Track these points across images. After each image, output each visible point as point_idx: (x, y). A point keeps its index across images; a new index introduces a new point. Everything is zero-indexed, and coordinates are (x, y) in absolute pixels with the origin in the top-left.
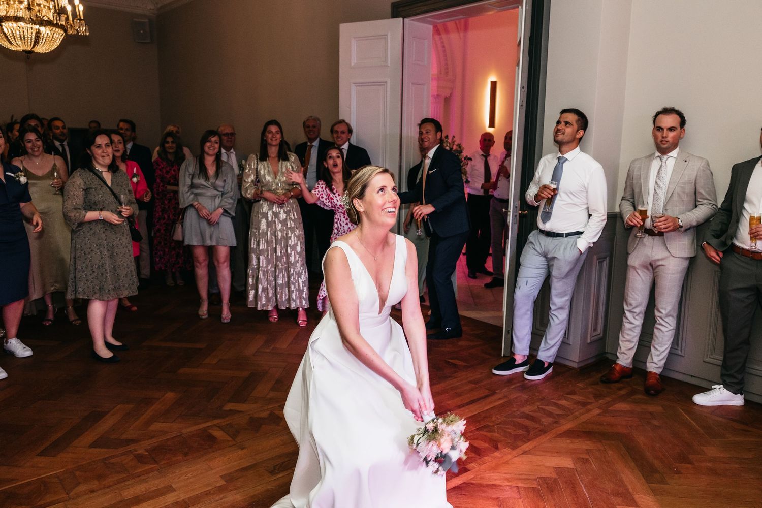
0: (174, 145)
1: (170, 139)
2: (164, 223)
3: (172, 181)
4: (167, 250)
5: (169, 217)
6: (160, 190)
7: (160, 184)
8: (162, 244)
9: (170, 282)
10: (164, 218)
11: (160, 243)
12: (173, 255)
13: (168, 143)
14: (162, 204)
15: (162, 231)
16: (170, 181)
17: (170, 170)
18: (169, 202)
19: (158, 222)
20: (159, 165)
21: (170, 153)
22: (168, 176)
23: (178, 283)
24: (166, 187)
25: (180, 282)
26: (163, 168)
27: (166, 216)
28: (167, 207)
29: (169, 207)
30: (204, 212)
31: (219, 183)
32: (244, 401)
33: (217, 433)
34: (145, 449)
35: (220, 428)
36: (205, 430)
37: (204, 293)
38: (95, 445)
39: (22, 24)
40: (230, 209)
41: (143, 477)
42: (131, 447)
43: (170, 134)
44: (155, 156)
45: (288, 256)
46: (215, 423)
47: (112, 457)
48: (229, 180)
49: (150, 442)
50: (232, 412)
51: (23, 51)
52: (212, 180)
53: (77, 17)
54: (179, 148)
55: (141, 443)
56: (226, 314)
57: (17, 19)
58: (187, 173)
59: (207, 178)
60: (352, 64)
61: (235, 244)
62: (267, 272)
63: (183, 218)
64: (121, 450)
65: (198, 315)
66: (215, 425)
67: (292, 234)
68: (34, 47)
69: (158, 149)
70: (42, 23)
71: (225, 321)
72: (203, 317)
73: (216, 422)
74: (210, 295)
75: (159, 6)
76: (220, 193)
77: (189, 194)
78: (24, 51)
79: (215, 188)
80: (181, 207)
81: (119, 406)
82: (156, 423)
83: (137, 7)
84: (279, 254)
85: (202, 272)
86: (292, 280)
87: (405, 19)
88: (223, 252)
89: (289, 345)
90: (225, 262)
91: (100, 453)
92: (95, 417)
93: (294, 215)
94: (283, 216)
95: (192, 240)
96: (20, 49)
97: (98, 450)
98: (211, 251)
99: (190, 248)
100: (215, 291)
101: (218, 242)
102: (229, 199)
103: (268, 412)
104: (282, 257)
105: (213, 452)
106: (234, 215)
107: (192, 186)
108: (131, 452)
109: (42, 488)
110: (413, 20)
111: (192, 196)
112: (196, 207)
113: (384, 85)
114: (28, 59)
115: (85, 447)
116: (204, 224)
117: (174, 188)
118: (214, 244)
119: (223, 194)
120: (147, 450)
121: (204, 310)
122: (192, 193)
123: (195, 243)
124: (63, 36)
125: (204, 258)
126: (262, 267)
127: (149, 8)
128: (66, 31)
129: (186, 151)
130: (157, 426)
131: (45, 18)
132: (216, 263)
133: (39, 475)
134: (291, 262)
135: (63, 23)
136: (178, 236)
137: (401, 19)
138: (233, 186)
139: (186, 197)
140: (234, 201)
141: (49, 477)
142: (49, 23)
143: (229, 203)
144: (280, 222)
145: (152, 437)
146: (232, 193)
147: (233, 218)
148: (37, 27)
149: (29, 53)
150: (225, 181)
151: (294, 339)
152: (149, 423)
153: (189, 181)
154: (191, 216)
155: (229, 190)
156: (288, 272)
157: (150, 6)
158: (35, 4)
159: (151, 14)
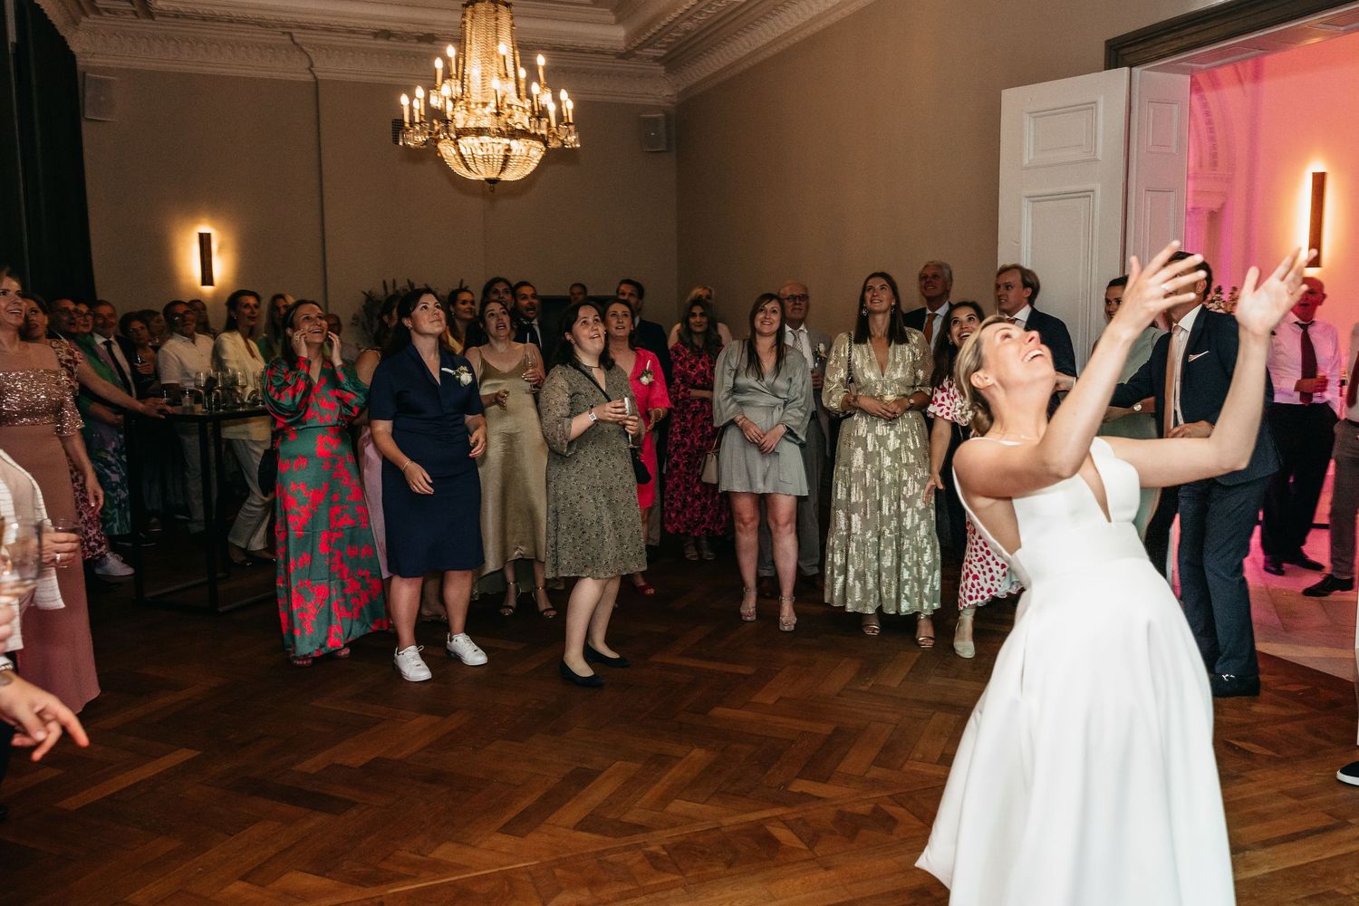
0: (704, 320)
1: (697, 310)
2: (685, 453)
3: (699, 382)
4: (690, 500)
5: (692, 441)
6: (680, 397)
7: (679, 386)
8: (681, 488)
9: (691, 554)
10: (685, 445)
11: (677, 486)
12: (697, 507)
13: (694, 315)
14: (681, 421)
15: (681, 466)
16: (695, 381)
17: (697, 362)
18: (693, 418)
19: (675, 451)
20: (680, 355)
21: (697, 333)
22: (694, 374)
23: (704, 556)
24: (689, 392)
25: (708, 555)
26: (685, 359)
27: (687, 440)
28: (689, 425)
29: (693, 426)
30: (752, 432)
31: (781, 384)
32: (825, 779)
33: (782, 834)
34: (662, 846)
35: (786, 824)
36: (760, 824)
37: (749, 575)
38: (583, 825)
39: (485, 139)
40: (798, 428)
41: (660, 895)
42: (640, 838)
43: (697, 301)
44: (673, 340)
45: (900, 515)
46: (778, 814)
47: (610, 851)
48: (798, 380)
49: (669, 833)
50: (804, 797)
52: (769, 379)
53: (563, 121)
54: (712, 324)
55: (655, 833)
56: (788, 616)
57: (479, 132)
58: (727, 367)
59: (760, 375)
60: (1026, 162)
61: (806, 493)
62: (864, 544)
63: (719, 445)
64: (624, 841)
65: (740, 615)
66: (776, 817)
67: (909, 475)
68: (501, 172)
69: (678, 326)
70: (514, 134)
71: (786, 628)
72: (749, 618)
73: (779, 811)
74: (760, 580)
75: (681, 89)
76: (782, 402)
77: (729, 401)
78: (489, 181)
79: (774, 393)
80: (715, 425)
81: (618, 763)
82: (677, 801)
83: (647, 94)
84: (885, 511)
85: (747, 540)
86: (906, 560)
87: (1133, 69)
88: (785, 506)
89: (903, 680)
90: (787, 523)
91: (589, 841)
92: (582, 778)
93: (914, 442)
94: (893, 443)
95: (734, 482)
96: (481, 177)
97: (586, 835)
98: (764, 502)
99: (728, 497)
100: (766, 573)
101: (776, 487)
102: (796, 410)
103: (872, 805)
104: (891, 517)
105: (777, 866)
106: (803, 439)
107: (736, 390)
108: (638, 846)
109: (507, 888)
110: (1148, 69)
111: (733, 406)
112: (740, 424)
113: (1089, 196)
114: (494, 190)
115: (567, 827)
116: (754, 452)
117: (705, 394)
118: (769, 490)
119: (786, 404)
120: (664, 847)
121: (749, 606)
122: (735, 400)
123: (737, 489)
124: (542, 152)
125: (752, 515)
126: (856, 534)
127: (665, 94)
128: (546, 143)
129: (723, 330)
130: (678, 806)
131: (519, 127)
132: (772, 526)
133: (502, 866)
134: (905, 527)
135: (544, 132)
136: (710, 476)
137: (1126, 69)
138: (805, 390)
139: (724, 408)
140: (806, 415)
141: (516, 871)
142: (524, 134)
143: (797, 417)
144: (890, 454)
145: (673, 825)
146: (802, 400)
147: (802, 446)
148: (506, 141)
149: (494, 182)
150: (790, 380)
151: (911, 671)
152: (665, 800)
153: (729, 381)
154: (731, 440)
155: (798, 395)
156: (899, 545)
157: (667, 92)
158: (506, 106)
159: (668, 105)
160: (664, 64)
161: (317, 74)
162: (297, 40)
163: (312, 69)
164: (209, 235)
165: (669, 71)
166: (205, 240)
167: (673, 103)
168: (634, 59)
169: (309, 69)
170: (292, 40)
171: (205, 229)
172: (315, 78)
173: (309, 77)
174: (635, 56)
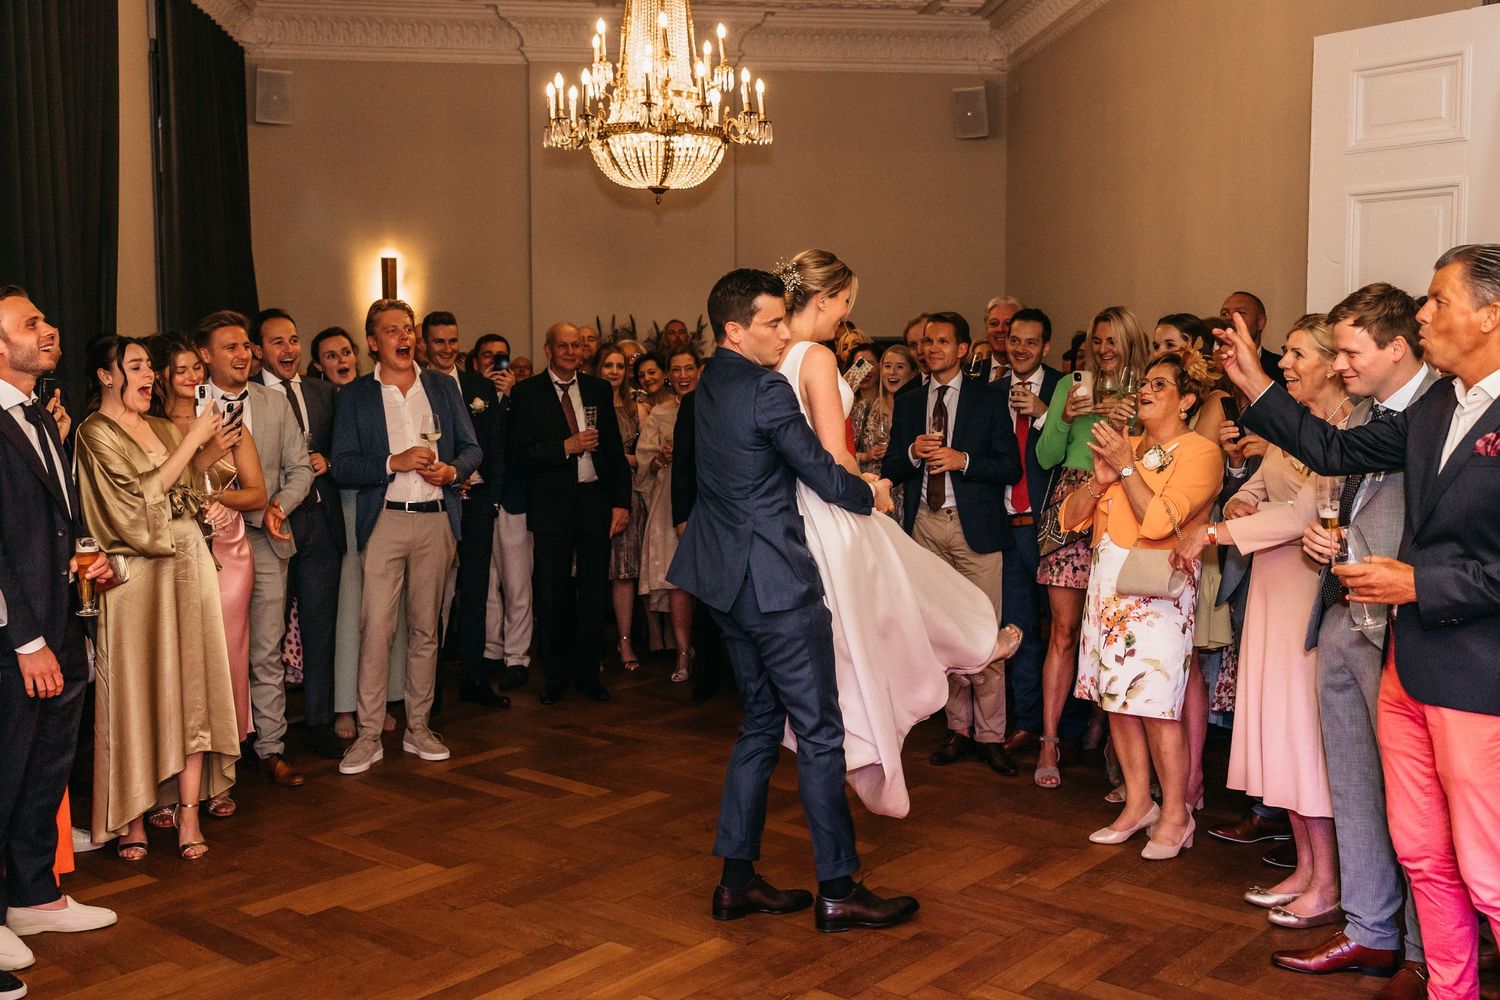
51: (650, 188)
60: (1352, 143)
68: (665, 176)
70: (675, 129)
75: (1012, 50)
81: (609, 944)
83: (966, 59)
96: (640, 185)
113: (1451, 193)
114: (658, 203)
124: (722, 152)
127: (991, 58)
128: (725, 140)
142: (690, 128)
149: (658, 191)
157: (994, 54)
158: (670, 93)
159: (996, 73)
160: (987, 18)
161: (528, 55)
162: (502, 14)
163: (522, 49)
164: (394, 260)
165: (995, 26)
166: (388, 267)
167: (1003, 70)
168: (941, 13)
169: (519, 49)
170: (498, 14)
171: (389, 252)
172: (527, 60)
173: (520, 59)
174: (942, 9)
